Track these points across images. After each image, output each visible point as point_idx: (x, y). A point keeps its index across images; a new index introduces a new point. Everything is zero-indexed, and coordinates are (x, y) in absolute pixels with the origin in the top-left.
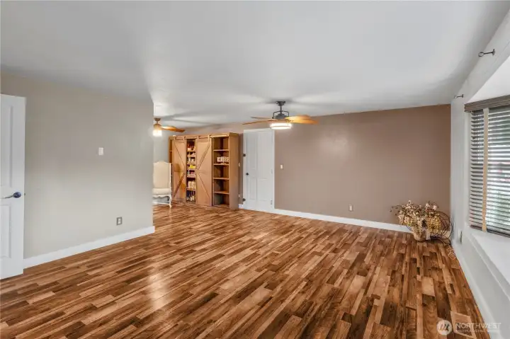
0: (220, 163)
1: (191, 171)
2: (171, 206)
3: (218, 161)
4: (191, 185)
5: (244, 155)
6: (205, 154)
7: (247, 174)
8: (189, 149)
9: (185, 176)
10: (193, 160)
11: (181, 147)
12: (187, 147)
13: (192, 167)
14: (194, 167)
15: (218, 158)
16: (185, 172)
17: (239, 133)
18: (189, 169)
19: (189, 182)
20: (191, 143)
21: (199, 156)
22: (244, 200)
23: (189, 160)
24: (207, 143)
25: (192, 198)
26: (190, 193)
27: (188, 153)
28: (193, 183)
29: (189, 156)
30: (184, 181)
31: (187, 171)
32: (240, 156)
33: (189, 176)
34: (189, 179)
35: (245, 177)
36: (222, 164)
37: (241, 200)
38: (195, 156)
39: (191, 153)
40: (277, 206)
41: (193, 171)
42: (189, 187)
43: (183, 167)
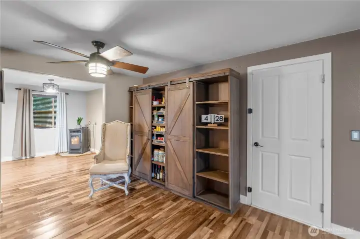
0: (206, 124)
1: (158, 136)
2: (127, 192)
3: (203, 120)
4: (159, 156)
5: (251, 111)
6: (181, 110)
7: (256, 144)
8: (156, 103)
9: (150, 142)
10: (160, 119)
11: (145, 100)
12: (153, 100)
13: (159, 130)
14: (163, 130)
15: (203, 117)
16: (150, 137)
17: (241, 72)
18: (155, 131)
19: (156, 151)
20: (158, 93)
21: (170, 111)
22: (250, 190)
23: (156, 119)
24: (185, 91)
25: (160, 176)
26: (156, 168)
27: (153, 109)
28: (161, 152)
29: (155, 113)
30: (148, 149)
31: (153, 135)
32: (243, 111)
33: (155, 142)
34: (155, 147)
35: (250, 148)
36: (209, 126)
37: (242, 189)
38: (164, 113)
39: (159, 109)
40: (335, 220)
41: (162, 136)
42: (155, 159)
43: (147, 129)
